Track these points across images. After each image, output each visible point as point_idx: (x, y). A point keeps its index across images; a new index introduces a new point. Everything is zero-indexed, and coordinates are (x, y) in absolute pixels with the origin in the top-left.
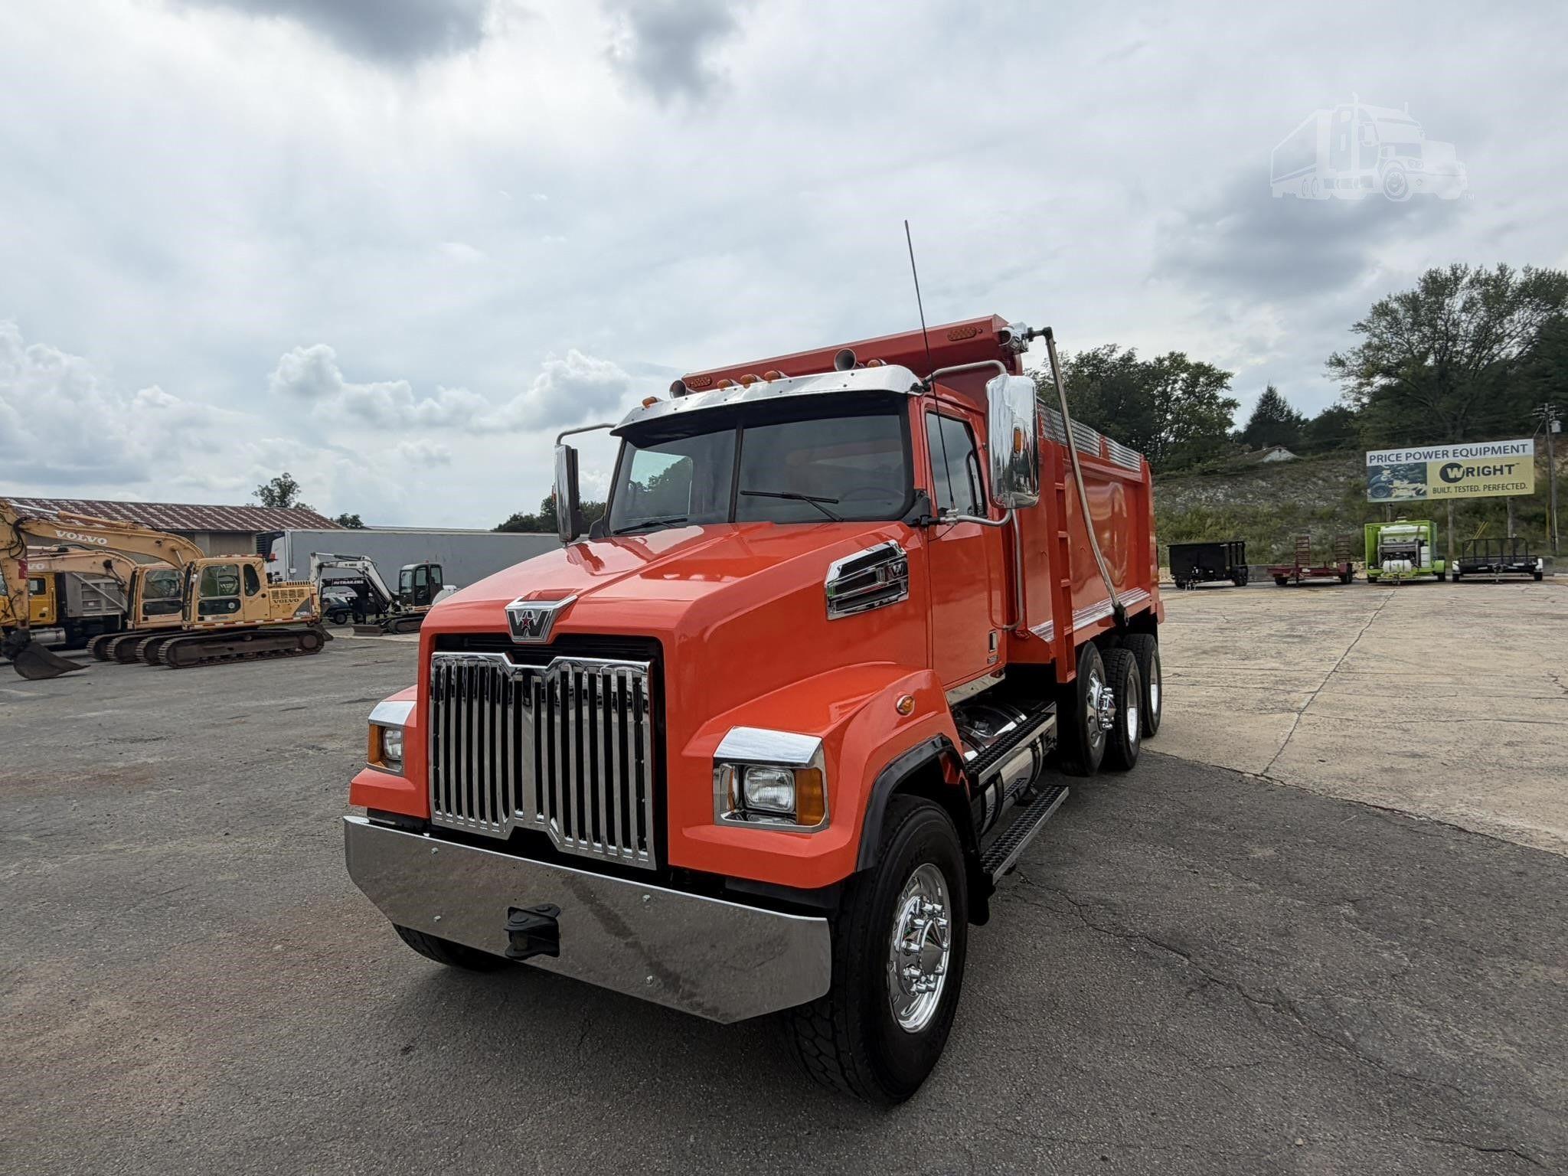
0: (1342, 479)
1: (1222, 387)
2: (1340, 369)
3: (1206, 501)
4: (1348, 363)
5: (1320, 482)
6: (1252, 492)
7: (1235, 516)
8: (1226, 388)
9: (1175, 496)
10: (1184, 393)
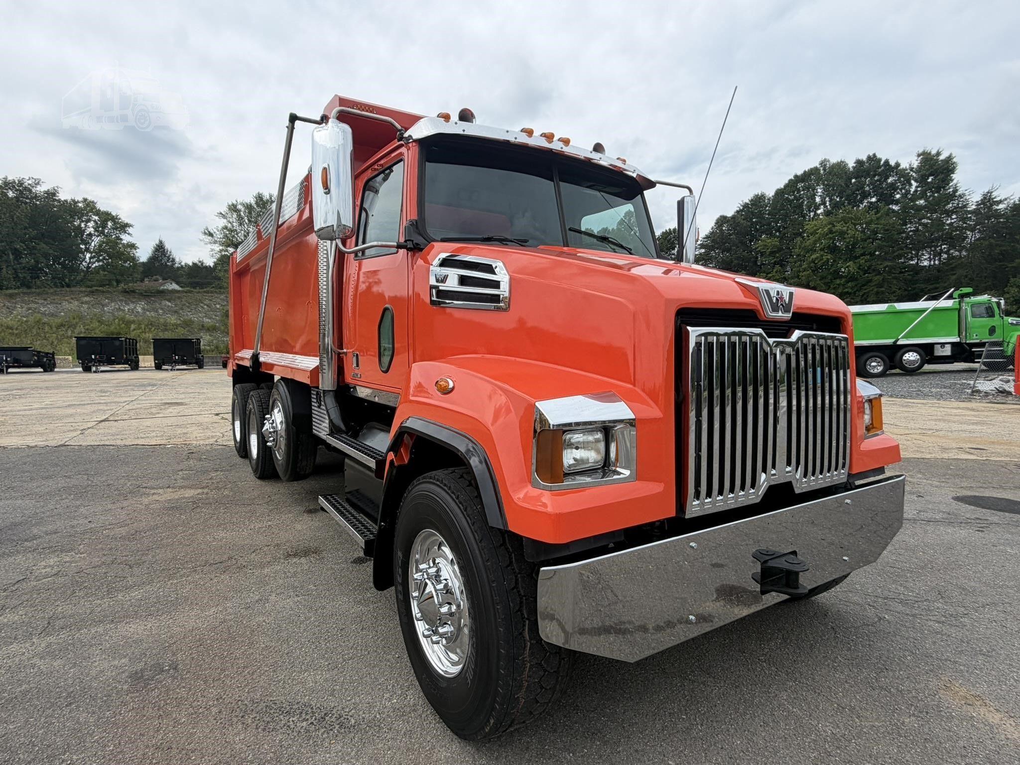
0: (218, 306)
1: (125, 232)
2: (210, 238)
3: (129, 312)
4: (215, 235)
5: (205, 307)
6: (162, 309)
7: (151, 324)
8: (129, 234)
9: (103, 306)
10: (96, 230)
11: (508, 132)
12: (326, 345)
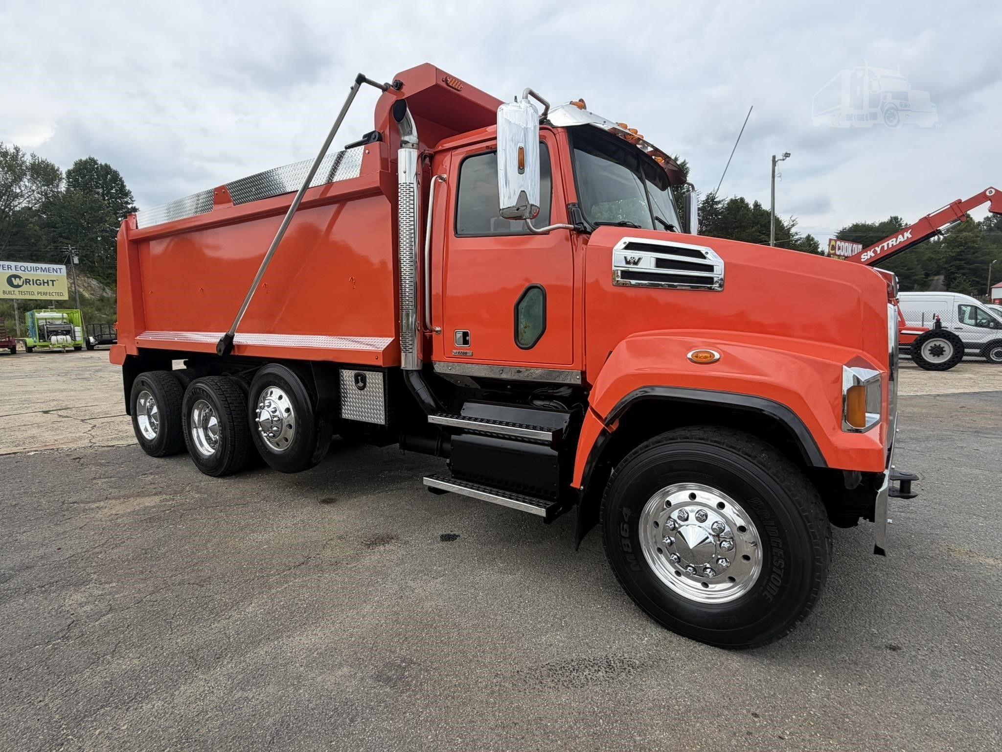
11: (591, 113)
12: (410, 325)
